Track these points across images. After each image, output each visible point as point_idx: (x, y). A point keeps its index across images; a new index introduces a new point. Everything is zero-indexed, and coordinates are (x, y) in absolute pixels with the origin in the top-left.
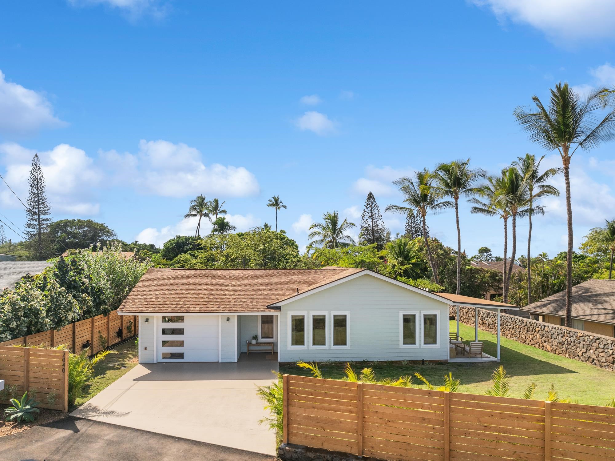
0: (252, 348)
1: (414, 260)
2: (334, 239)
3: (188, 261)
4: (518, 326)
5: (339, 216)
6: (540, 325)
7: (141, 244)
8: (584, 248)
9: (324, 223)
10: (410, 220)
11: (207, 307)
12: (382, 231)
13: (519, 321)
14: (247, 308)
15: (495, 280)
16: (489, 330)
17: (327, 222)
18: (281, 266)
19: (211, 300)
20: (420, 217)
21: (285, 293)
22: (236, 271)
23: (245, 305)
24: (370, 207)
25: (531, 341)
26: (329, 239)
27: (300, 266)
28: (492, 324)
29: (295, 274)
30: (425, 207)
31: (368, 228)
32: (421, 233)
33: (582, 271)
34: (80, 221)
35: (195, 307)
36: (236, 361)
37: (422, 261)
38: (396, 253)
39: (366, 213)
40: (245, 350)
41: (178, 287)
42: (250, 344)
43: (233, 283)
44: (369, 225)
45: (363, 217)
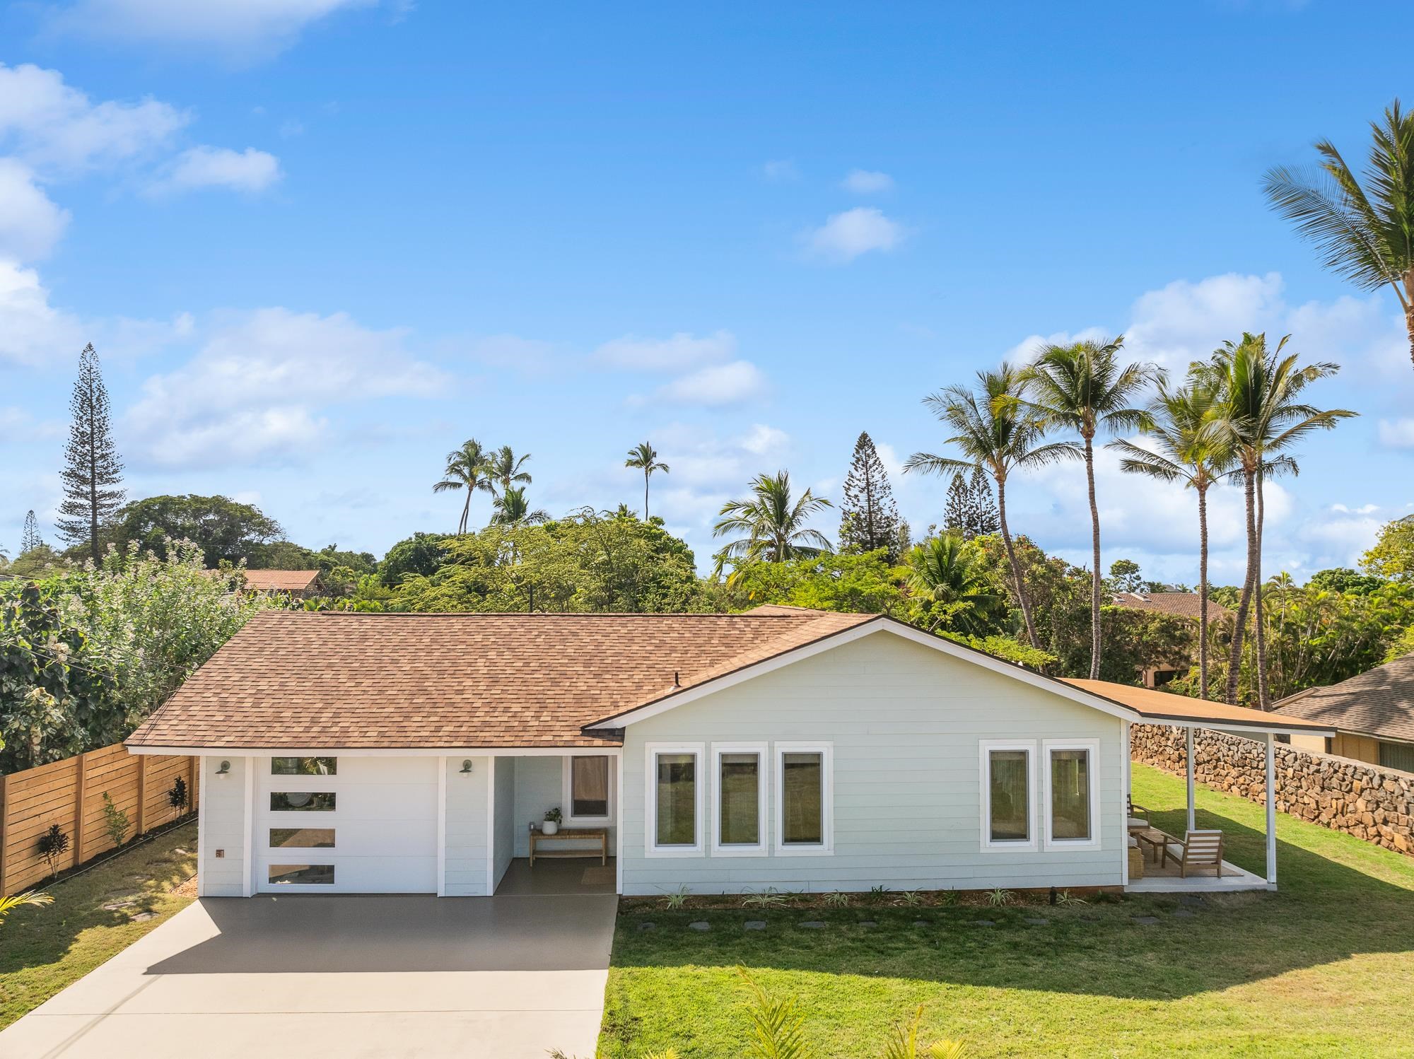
0: (544, 845)
1: (975, 589)
2: (780, 538)
3: (419, 591)
4: (1290, 771)
5: (790, 481)
6: (1365, 774)
7: (341, 553)
8: (1370, 562)
9: (753, 498)
10: (956, 498)
11: (402, 730)
12: (889, 521)
13: (1296, 759)
14: (521, 734)
15: (1173, 637)
16: (1201, 777)
17: (760, 496)
18: (651, 604)
19: (418, 708)
20: (979, 490)
21: (639, 686)
22: (506, 619)
23: (516, 724)
24: (863, 465)
25: (1335, 816)
26: (769, 538)
27: (698, 604)
28: (1208, 762)
29: (671, 629)
30: (1005, 459)
31: (858, 514)
32: (982, 526)
33: (1377, 616)
34: (195, 499)
35: (365, 729)
36: (490, 892)
37: (993, 591)
38: (930, 572)
39: (854, 480)
40: (523, 849)
41: (330, 666)
42: (537, 832)
43: (492, 655)
44: (862, 507)
45: (847, 489)
